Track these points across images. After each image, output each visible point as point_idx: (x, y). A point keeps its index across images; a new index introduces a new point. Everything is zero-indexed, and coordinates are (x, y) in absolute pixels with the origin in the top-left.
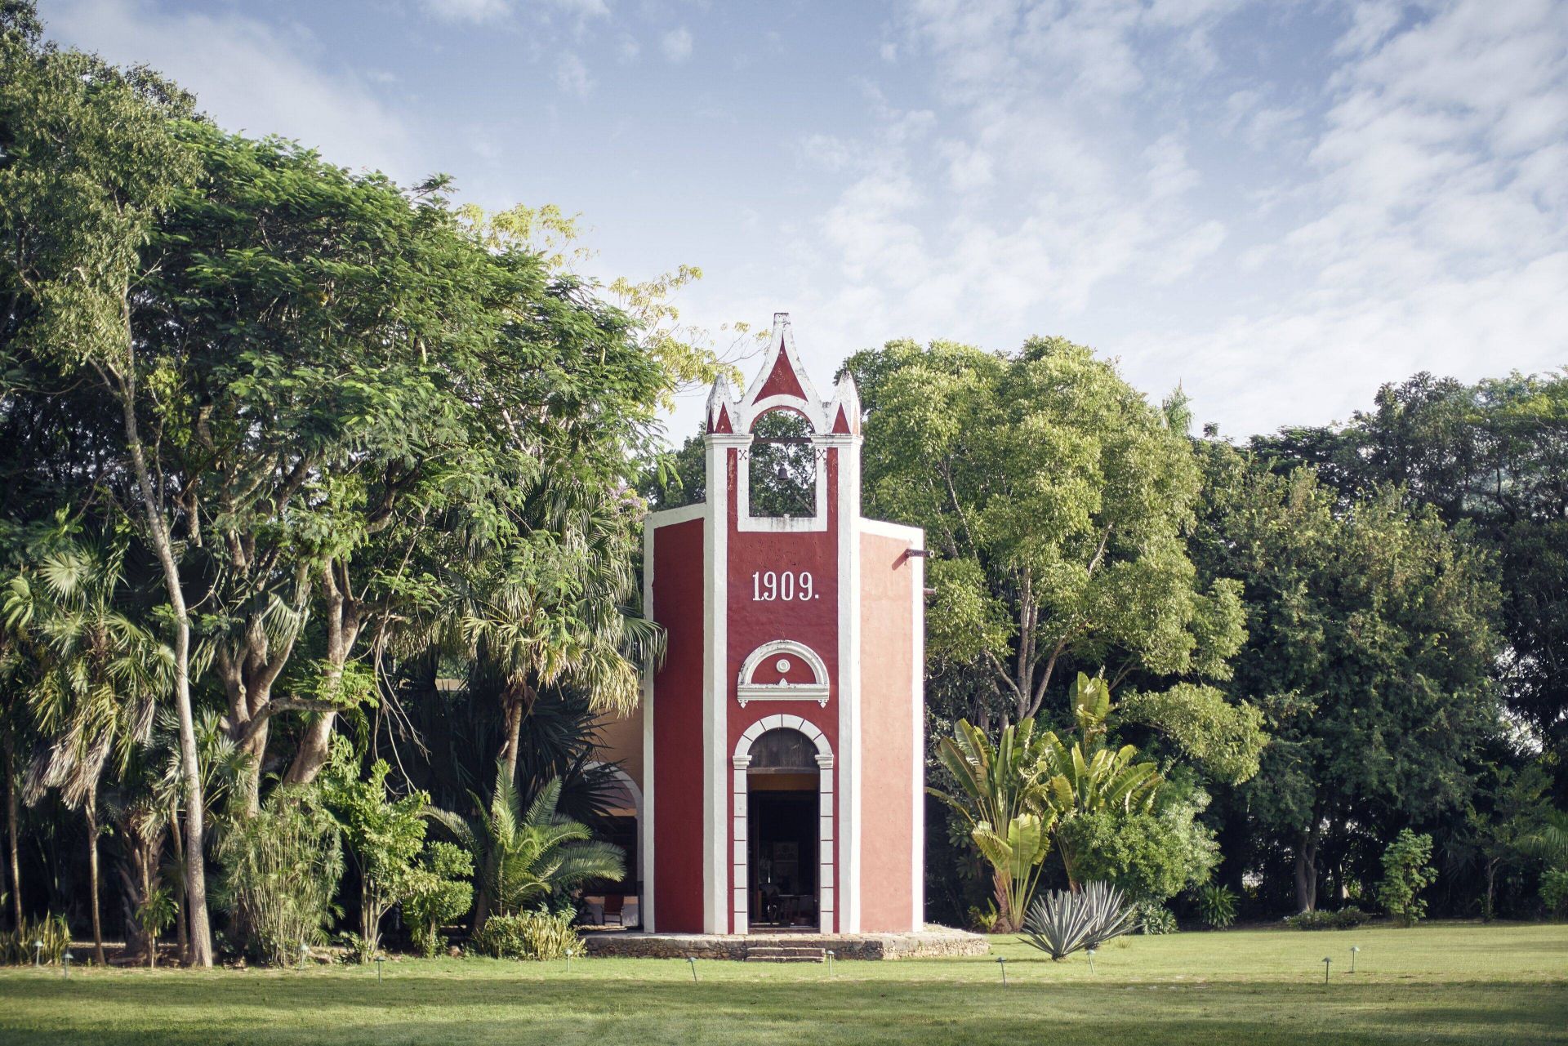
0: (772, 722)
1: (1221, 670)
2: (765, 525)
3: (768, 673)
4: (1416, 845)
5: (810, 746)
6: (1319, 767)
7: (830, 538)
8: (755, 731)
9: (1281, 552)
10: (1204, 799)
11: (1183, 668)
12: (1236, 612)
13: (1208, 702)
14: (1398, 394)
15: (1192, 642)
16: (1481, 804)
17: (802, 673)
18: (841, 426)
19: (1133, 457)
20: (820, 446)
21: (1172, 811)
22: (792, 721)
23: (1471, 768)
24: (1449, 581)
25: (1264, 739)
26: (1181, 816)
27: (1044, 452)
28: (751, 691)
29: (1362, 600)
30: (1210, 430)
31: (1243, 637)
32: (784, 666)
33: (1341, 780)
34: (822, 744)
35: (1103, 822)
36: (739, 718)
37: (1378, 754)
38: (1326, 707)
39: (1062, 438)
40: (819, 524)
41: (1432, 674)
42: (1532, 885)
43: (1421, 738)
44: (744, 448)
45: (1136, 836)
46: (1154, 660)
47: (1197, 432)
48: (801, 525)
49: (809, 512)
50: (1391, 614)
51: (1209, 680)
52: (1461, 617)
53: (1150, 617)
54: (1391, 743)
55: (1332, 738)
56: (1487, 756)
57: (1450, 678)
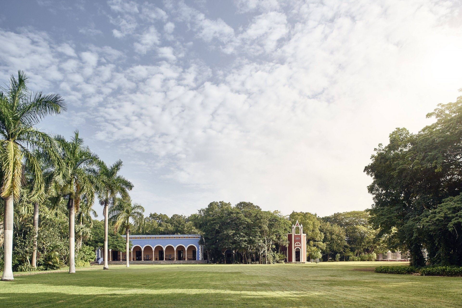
0: (297, 248)
1: (322, 240)
2: (296, 234)
3: (297, 244)
4: (339, 255)
5: (299, 249)
6: (330, 248)
7: (301, 235)
8: (296, 248)
9: (327, 230)
10: (321, 251)
11: (319, 240)
12: (323, 235)
13: (321, 243)
14: (336, 214)
15: (320, 238)
16: (344, 251)
17: (299, 244)
18: (301, 228)
19: (315, 223)
20: (300, 229)
21: (318, 252)
22: (298, 248)
23: (343, 248)
24: (341, 232)
25: (326, 246)
26: (319, 253)
27: (308, 223)
28: (295, 246)
29: (334, 234)
30: (318, 217)
31: (324, 237)
32: (298, 244)
33: (332, 249)
34: (300, 249)
35: (313, 253)
36: (295, 247)
37: (335, 247)
38: (331, 243)
39: (310, 222)
40: (300, 234)
41: (340, 240)
42: (348, 258)
43: (339, 246)
44: (295, 229)
45: (316, 254)
46: (316, 239)
47: (317, 217)
48: (299, 234)
49: (299, 233)
50: (336, 235)
51: (321, 241)
52: (342, 236)
53: (316, 236)
54: (336, 246)
55: (331, 246)
56: (344, 247)
57: (341, 240)
